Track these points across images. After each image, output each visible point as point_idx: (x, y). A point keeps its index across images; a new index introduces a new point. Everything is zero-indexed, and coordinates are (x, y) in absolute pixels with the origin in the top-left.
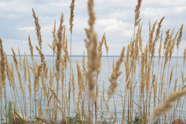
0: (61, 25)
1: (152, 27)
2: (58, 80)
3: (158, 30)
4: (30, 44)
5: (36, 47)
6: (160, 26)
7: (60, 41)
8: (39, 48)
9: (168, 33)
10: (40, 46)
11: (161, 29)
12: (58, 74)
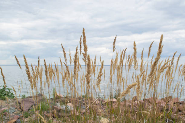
0: (76, 52)
1: (122, 52)
2: (75, 79)
3: (124, 54)
4: (61, 61)
5: (64, 63)
6: (125, 52)
7: (76, 59)
8: (65, 63)
9: (129, 56)
10: (66, 62)
11: (126, 54)
12: (75, 76)
